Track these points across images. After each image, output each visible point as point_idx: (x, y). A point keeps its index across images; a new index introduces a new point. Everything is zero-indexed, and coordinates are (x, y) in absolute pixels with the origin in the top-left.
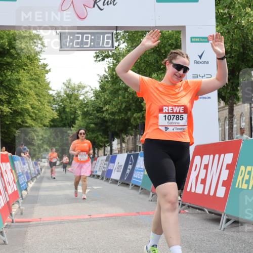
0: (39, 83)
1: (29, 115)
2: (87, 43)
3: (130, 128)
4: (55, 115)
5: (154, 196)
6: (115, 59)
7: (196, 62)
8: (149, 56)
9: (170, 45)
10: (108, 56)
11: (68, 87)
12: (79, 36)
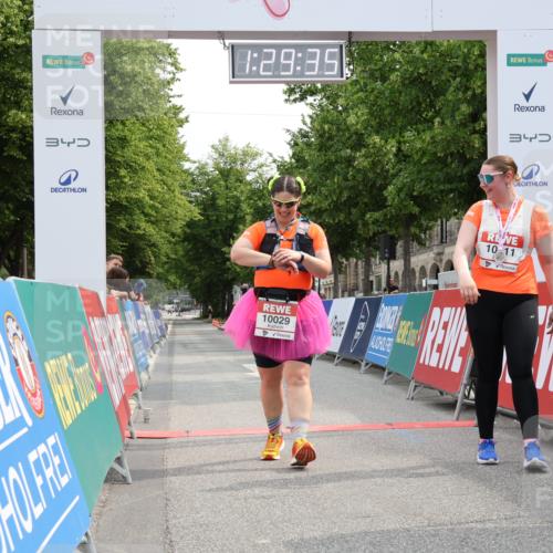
0: (164, 146)
1: (143, 212)
2: (287, 68)
3: (355, 242)
4: (196, 213)
5: (418, 389)
6: (328, 98)
7: (519, 108)
8: (400, 93)
9: (450, 70)
10: (313, 92)
11: (223, 155)
12: (271, 53)
